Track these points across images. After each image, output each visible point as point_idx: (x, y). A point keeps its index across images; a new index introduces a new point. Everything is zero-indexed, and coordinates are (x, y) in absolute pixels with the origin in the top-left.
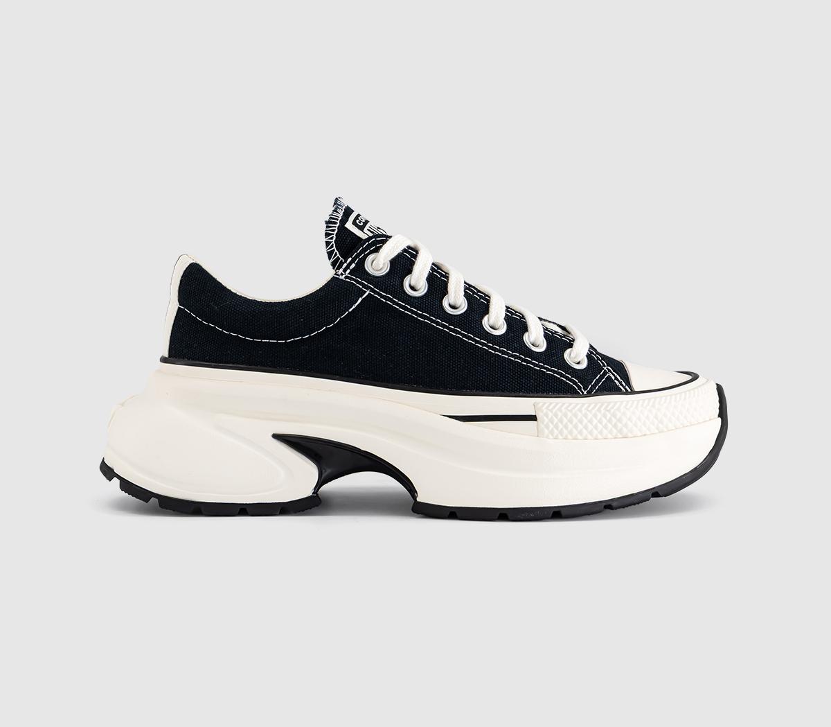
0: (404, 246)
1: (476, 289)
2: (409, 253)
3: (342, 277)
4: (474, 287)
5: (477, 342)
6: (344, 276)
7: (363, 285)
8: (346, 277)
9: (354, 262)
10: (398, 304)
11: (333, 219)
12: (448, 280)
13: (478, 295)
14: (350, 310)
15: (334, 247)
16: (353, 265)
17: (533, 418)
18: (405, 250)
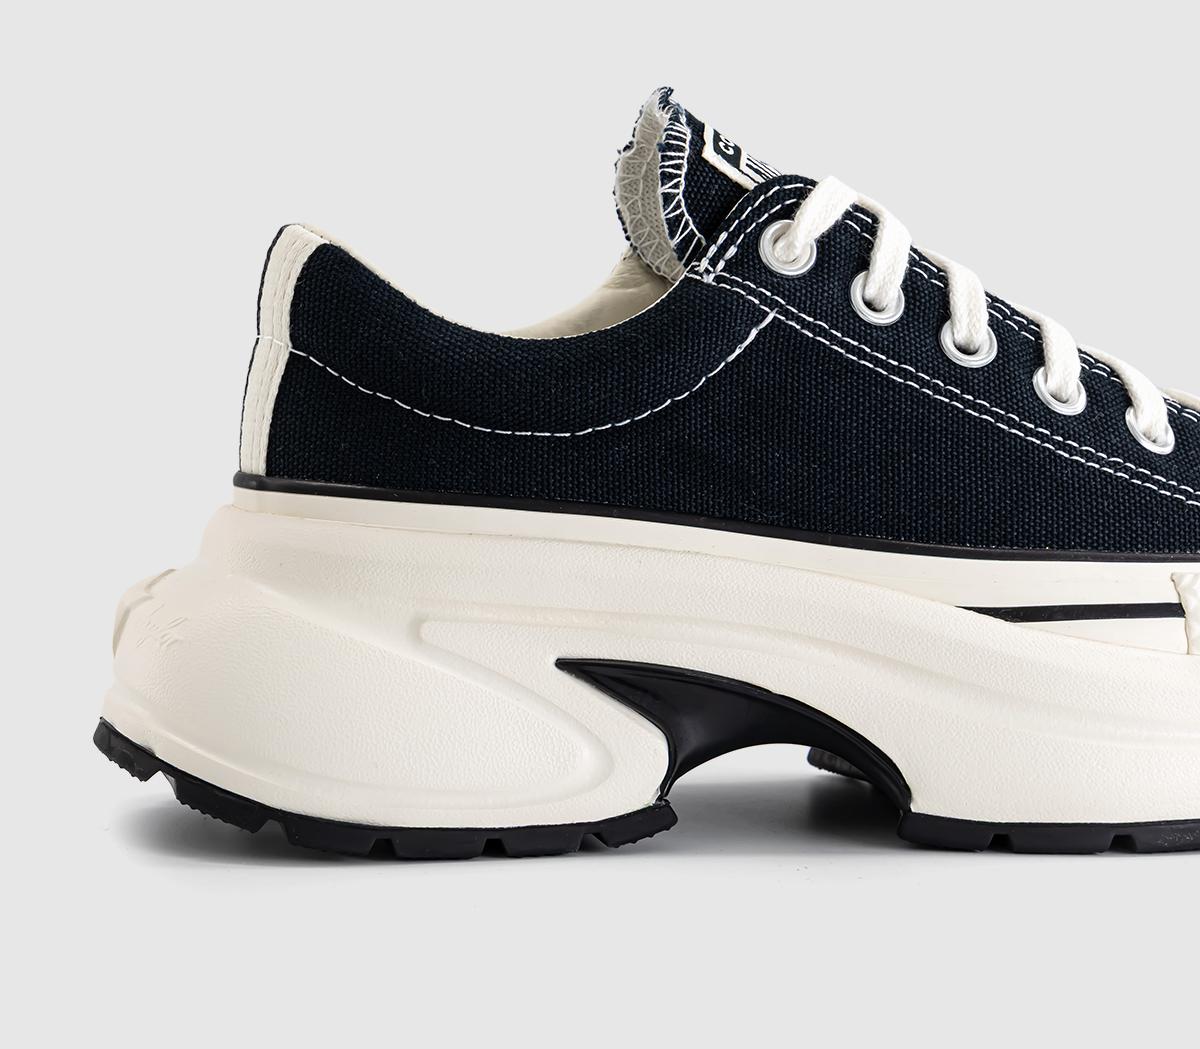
0: (846, 206)
1: (1008, 307)
2: (858, 221)
3: (709, 279)
4: (1003, 303)
5: (1028, 432)
6: (712, 276)
7: (760, 296)
8: (718, 279)
9: (733, 243)
10: (842, 344)
11: (676, 138)
12: (947, 285)
13: (1016, 322)
14: (731, 358)
15: (684, 208)
16: (732, 251)
17: (1175, 610)
18: (848, 215)
